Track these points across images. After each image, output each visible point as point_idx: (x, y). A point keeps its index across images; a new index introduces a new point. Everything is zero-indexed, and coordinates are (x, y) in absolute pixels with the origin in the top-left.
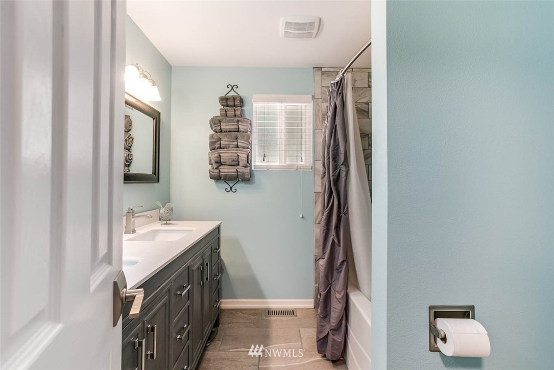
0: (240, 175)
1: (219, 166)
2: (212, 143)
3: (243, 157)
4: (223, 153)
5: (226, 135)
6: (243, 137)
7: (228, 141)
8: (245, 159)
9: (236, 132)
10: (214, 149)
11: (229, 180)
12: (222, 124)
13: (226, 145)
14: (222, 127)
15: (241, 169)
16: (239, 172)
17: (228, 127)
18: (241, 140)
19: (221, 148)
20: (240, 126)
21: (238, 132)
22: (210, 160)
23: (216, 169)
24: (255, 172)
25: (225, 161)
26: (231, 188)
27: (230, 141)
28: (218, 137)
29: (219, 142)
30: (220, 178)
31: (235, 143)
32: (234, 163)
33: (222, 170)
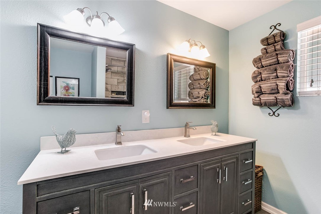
0: (279, 101)
1: (260, 95)
2: (254, 78)
3: (281, 86)
4: (263, 84)
5: (266, 69)
6: (282, 67)
7: (267, 74)
8: (284, 87)
9: (276, 64)
10: (257, 82)
11: (271, 106)
12: (262, 61)
13: (266, 77)
14: (263, 63)
15: (280, 96)
16: (279, 99)
17: (268, 62)
18: (280, 70)
19: (263, 81)
20: (279, 59)
21: (278, 63)
22: (253, 91)
23: (258, 97)
24: (299, 98)
25: (265, 91)
26: (274, 113)
27: (269, 73)
28: (259, 72)
29: (260, 76)
30: (262, 105)
31: (275, 74)
32: (273, 91)
33: (262, 98)
